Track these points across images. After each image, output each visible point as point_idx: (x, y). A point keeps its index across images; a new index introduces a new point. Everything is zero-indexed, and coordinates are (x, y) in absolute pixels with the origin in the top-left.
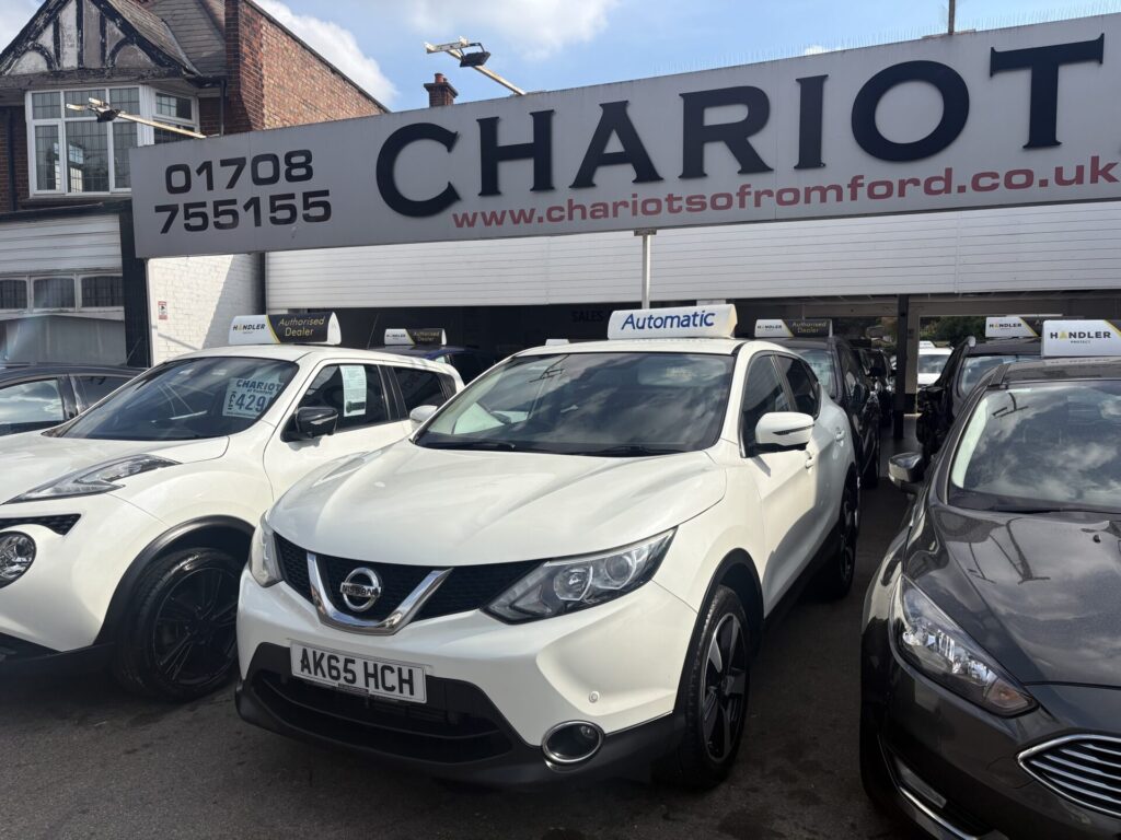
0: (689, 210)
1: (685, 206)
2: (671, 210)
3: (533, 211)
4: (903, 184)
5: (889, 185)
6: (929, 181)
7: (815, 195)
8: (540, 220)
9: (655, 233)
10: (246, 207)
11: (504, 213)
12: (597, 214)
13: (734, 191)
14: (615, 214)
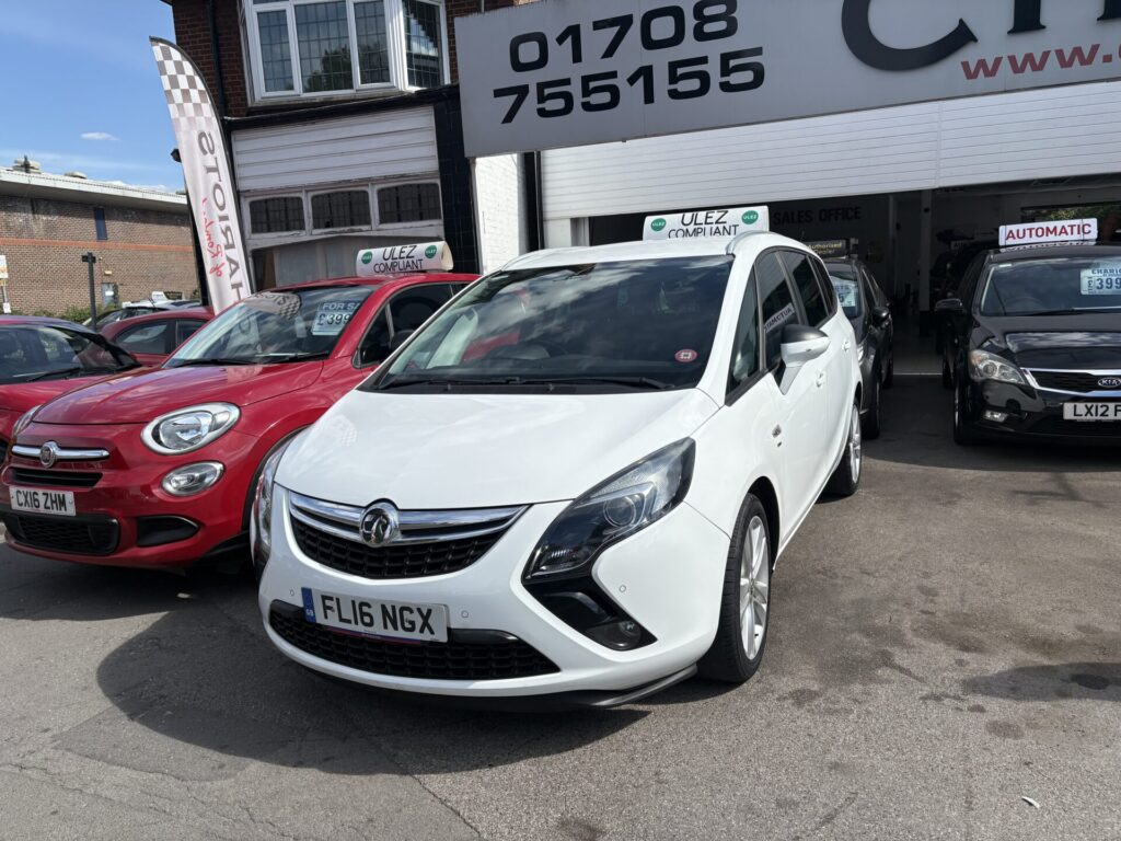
3: (1095, 48)
8: (1108, 58)
10: (632, 80)
11: (1046, 55)
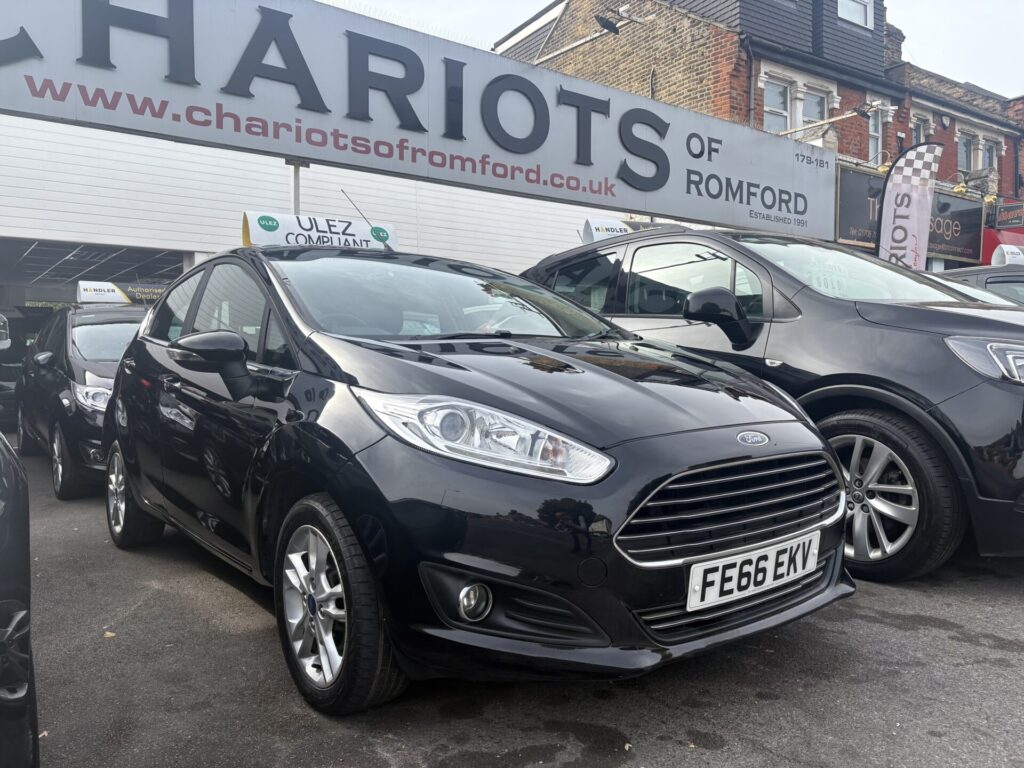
0: (354, 150)
1: (350, 145)
2: (337, 145)
3: (164, 104)
4: (514, 169)
5: (505, 167)
6: (529, 171)
7: (457, 163)
8: (176, 118)
9: (308, 167)
11: (117, 96)
12: (254, 129)
13: (395, 143)
14: (276, 136)
